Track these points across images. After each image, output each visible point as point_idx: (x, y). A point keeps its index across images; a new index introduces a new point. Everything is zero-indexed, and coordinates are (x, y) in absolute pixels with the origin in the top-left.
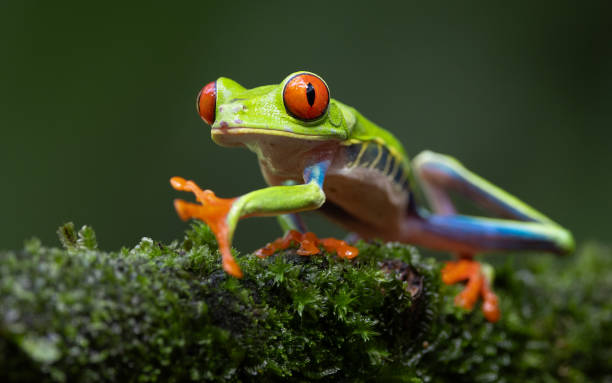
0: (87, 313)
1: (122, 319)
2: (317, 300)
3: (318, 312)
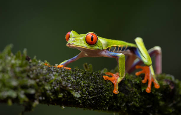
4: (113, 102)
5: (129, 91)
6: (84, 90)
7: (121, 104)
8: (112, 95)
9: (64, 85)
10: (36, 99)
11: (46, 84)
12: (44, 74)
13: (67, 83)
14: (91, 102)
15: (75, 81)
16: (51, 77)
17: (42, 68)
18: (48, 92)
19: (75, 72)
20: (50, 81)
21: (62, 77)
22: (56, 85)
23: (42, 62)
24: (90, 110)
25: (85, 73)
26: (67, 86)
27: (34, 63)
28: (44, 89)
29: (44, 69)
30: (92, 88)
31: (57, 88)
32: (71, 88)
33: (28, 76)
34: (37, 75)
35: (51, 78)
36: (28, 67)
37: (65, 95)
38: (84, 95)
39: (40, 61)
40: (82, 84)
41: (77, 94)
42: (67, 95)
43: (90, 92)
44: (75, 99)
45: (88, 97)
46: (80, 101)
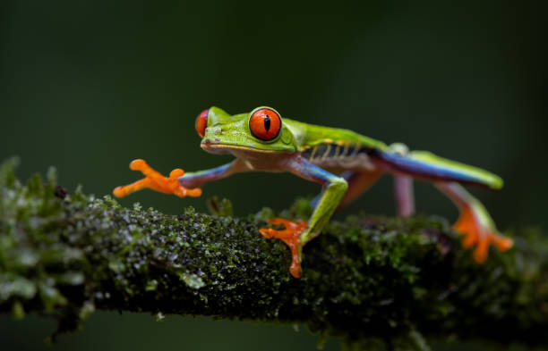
0: (224, 258)
1: (248, 262)
2: (380, 254)
3: (379, 262)
4: (291, 296)
5: (330, 264)
6: (213, 268)
7: (312, 300)
8: (286, 276)
9: (160, 258)
10: (87, 299)
11: (111, 257)
12: (106, 230)
13: (166, 252)
14: (233, 300)
15: (187, 245)
16: (125, 237)
17: (100, 216)
18: (119, 278)
19: (186, 222)
20: (120, 249)
21: (152, 238)
22: (139, 259)
23: (98, 200)
24: (232, 319)
25: (214, 224)
26: (167, 260)
27: (78, 204)
28: (108, 270)
29: (104, 217)
30: (233, 261)
31: (142, 266)
32: (179, 266)
33: (64, 240)
34: (86, 235)
35: (125, 242)
36: (63, 216)
37: (164, 283)
38: (214, 281)
39: (92, 199)
40: (207, 252)
41: (195, 279)
42: (168, 284)
43: (229, 271)
44: (191, 295)
45: (224, 286)
46: (204, 298)
